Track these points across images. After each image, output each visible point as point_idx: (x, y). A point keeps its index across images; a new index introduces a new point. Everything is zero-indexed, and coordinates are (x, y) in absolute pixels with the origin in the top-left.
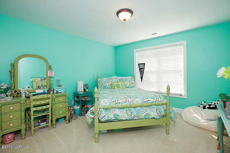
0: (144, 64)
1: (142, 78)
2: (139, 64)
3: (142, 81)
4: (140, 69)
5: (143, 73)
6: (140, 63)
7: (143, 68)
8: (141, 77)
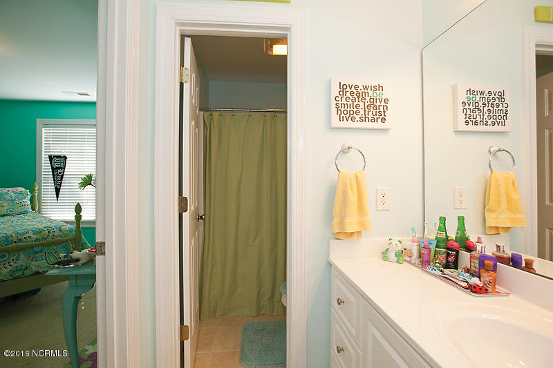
0: (65, 158)
1: (58, 191)
2: (50, 157)
3: (57, 197)
4: (53, 169)
5: (62, 180)
6: (53, 154)
7: (61, 168)
8: (56, 188)
